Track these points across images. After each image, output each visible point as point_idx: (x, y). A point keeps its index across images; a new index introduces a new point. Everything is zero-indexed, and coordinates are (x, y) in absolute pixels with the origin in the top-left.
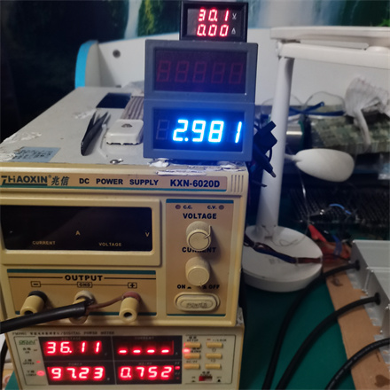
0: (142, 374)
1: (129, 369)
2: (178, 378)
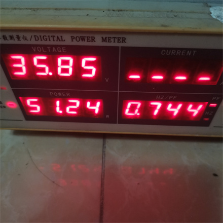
2: (206, 119)
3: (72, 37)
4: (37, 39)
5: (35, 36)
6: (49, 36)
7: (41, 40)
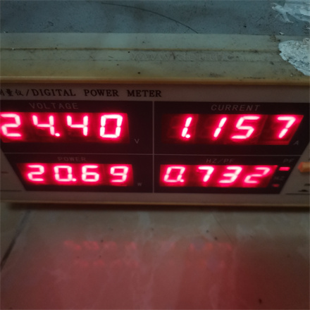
0: (206, 178)
1: (183, 169)
2: (276, 186)
3: (85, 90)
4: (36, 93)
5: (33, 90)
6: (53, 90)
7: (42, 95)
